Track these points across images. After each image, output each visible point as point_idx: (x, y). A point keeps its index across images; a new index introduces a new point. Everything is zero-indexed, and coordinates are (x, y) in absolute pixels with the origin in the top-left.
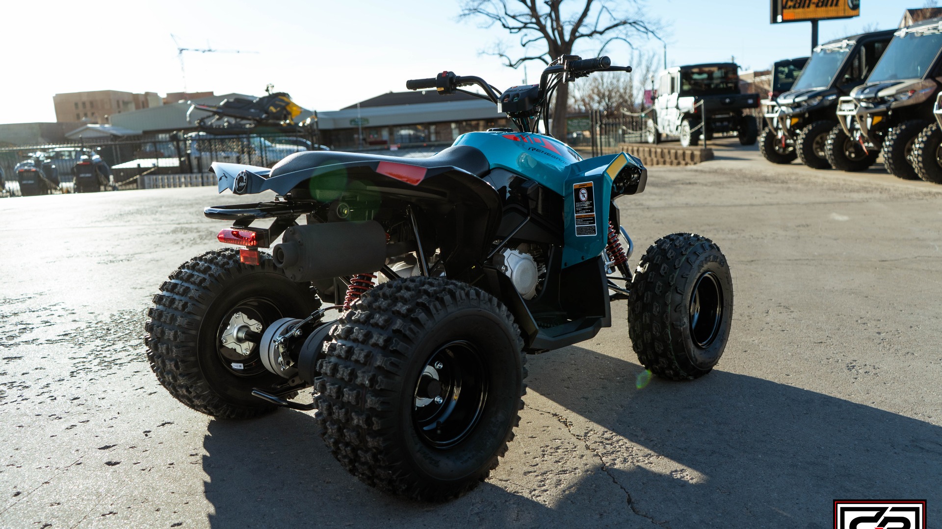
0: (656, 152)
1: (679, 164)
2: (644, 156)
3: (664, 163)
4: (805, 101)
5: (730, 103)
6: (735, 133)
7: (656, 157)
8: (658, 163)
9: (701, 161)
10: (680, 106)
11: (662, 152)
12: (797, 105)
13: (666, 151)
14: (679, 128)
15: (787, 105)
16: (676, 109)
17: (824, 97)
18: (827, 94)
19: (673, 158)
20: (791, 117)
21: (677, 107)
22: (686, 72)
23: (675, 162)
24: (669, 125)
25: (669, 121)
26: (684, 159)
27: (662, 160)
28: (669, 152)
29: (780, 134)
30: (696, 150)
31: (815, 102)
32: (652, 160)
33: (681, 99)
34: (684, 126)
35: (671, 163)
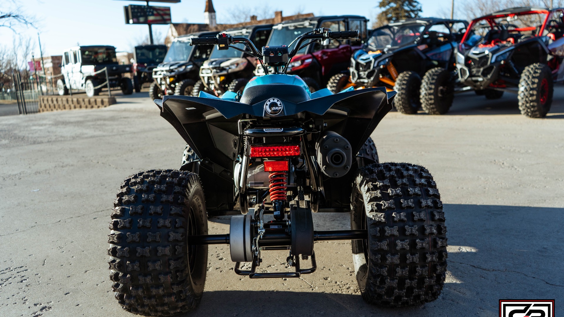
0: (72, 101)
1: (92, 107)
2: (62, 103)
3: (81, 107)
4: (176, 69)
5: (116, 70)
6: (119, 88)
7: (73, 103)
8: (75, 107)
9: (110, 105)
10: (82, 71)
11: (78, 101)
12: (171, 71)
13: (81, 100)
14: (84, 85)
15: (166, 71)
16: (80, 73)
17: (186, 66)
18: (187, 64)
19: (87, 103)
20: (170, 77)
21: (81, 72)
22: (83, 49)
23: (89, 106)
24: (75, 83)
25: (75, 81)
26: (96, 104)
27: (79, 106)
28: (84, 100)
29: (163, 88)
30: (105, 98)
31: (182, 69)
32: (70, 106)
33: (83, 66)
34: (88, 84)
35: (86, 107)
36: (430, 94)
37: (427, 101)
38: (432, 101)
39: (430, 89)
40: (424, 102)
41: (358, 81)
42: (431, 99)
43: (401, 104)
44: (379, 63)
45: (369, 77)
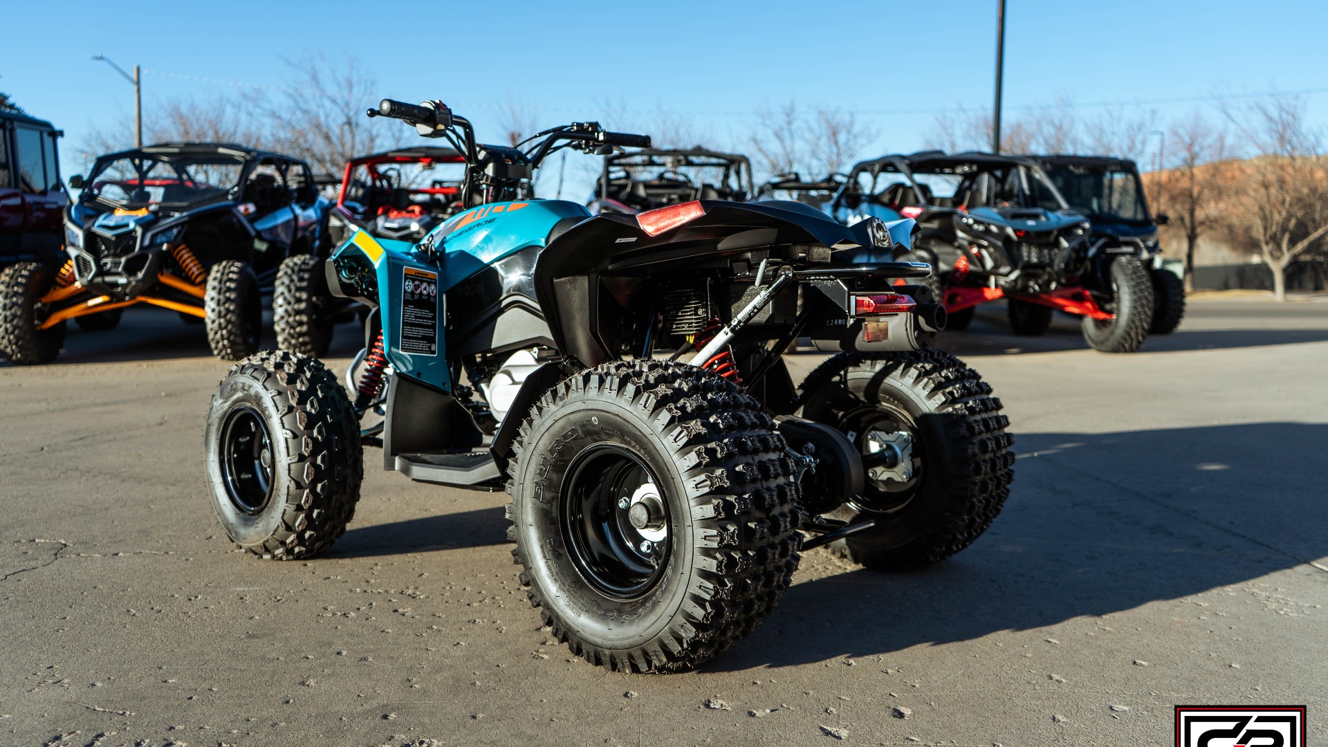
36: (298, 312)
37: (293, 327)
38: (305, 328)
39: (299, 300)
40: (283, 330)
41: (99, 280)
42: (301, 323)
43: (226, 336)
44: (154, 237)
45: (130, 270)
